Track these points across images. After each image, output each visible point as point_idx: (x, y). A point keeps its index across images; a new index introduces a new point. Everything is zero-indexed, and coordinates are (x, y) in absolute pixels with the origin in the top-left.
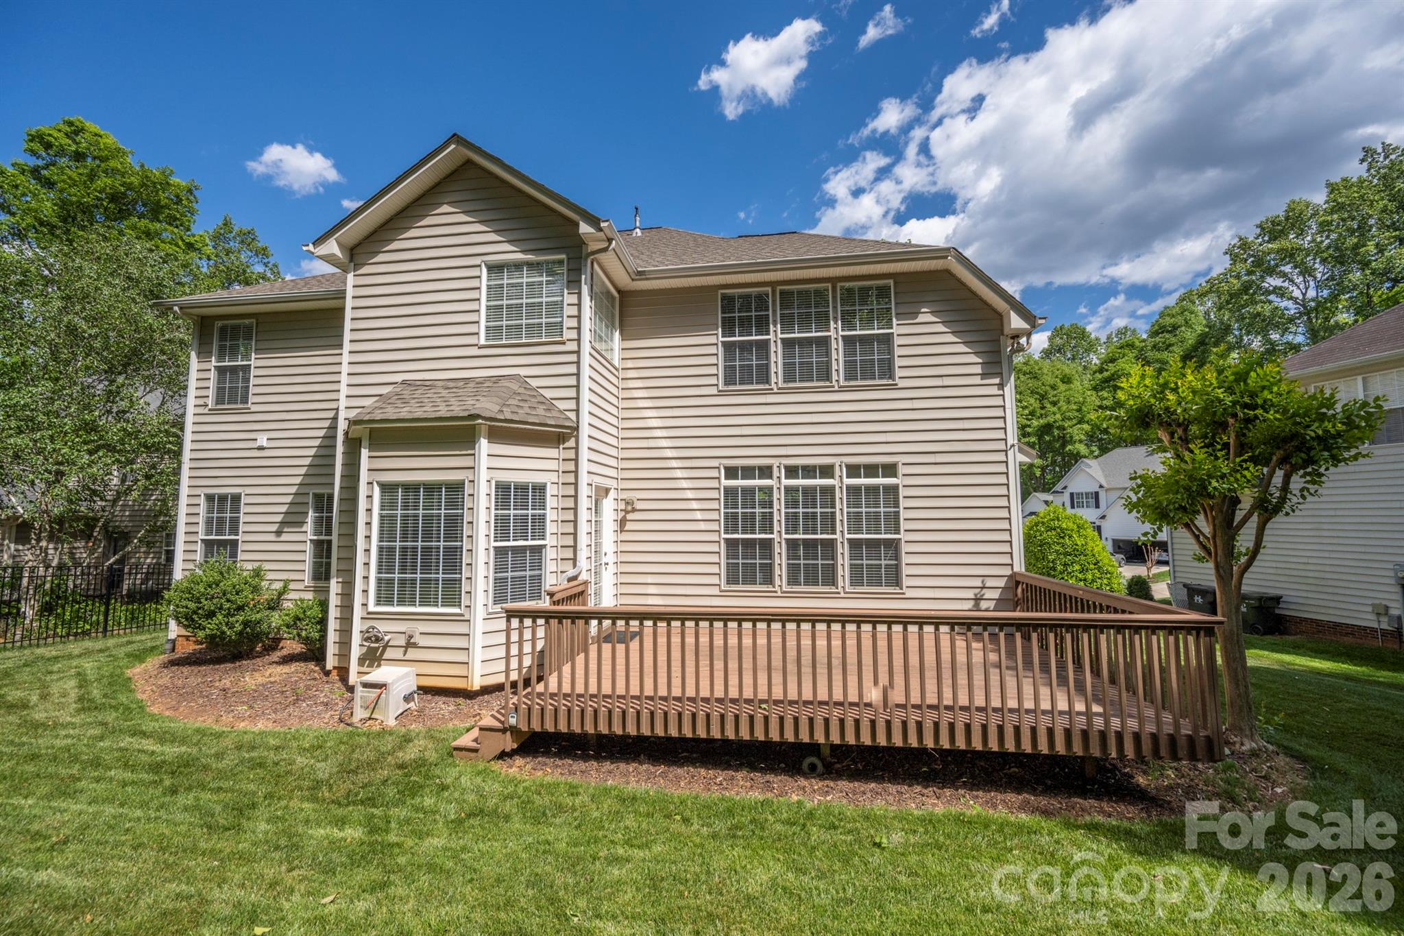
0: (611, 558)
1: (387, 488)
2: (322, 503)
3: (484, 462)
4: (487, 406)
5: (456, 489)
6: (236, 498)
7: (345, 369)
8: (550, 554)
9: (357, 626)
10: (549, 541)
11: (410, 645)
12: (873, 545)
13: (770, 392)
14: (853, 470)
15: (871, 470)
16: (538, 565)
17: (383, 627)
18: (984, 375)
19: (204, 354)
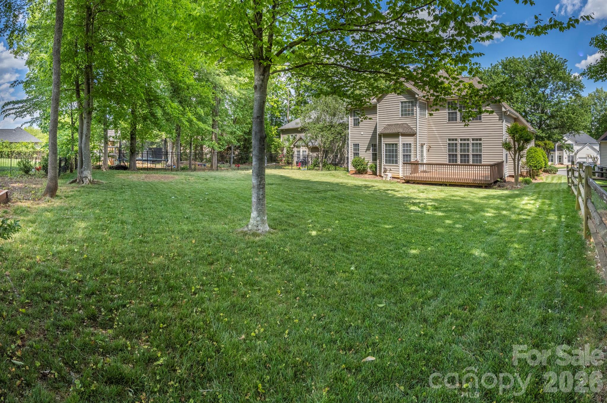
0: (425, 157)
1: (386, 144)
2: (374, 146)
3: (401, 140)
4: (401, 130)
5: (396, 144)
6: (358, 144)
7: (378, 118)
8: (412, 156)
9: (383, 167)
10: (412, 154)
11: (390, 170)
12: (477, 155)
13: (457, 123)
14: (473, 140)
15: (477, 140)
16: (410, 158)
17: (387, 167)
18: (499, 120)
19: (351, 116)
